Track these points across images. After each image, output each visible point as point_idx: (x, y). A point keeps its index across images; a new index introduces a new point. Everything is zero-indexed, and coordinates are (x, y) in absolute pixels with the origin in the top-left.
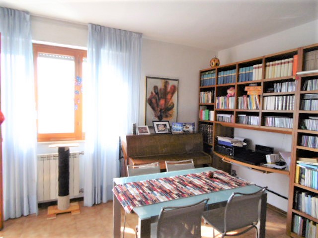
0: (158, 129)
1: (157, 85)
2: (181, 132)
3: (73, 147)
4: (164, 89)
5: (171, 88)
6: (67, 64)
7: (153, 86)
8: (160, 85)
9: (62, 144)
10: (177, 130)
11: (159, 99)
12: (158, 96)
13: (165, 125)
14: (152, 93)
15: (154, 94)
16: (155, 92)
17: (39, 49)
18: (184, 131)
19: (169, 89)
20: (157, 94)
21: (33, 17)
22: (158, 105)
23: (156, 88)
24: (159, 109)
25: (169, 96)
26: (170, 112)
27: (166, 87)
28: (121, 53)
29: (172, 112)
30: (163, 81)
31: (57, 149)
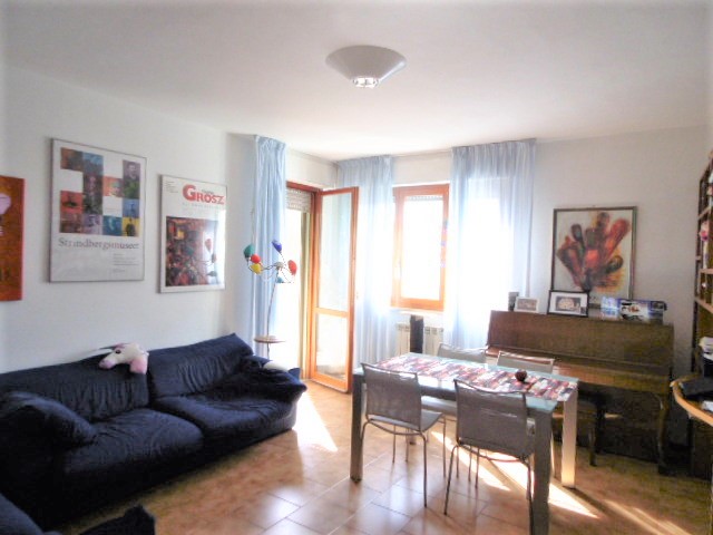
0: (557, 304)
1: (579, 222)
2: (615, 317)
3: (430, 319)
4: (596, 230)
5: (615, 226)
6: (434, 204)
7: (570, 226)
8: (587, 221)
9: (418, 313)
10: (609, 313)
11: (585, 249)
12: (582, 243)
13: (577, 301)
14: (567, 239)
15: (572, 239)
16: (575, 237)
17: (400, 194)
18: (624, 316)
19: (609, 228)
20: (579, 239)
21: (394, 159)
22: (580, 262)
23: (576, 228)
24: (584, 270)
25: (609, 243)
26: (613, 276)
27: (600, 224)
28: (498, 178)
29: (618, 277)
30: (594, 214)
31: (409, 318)
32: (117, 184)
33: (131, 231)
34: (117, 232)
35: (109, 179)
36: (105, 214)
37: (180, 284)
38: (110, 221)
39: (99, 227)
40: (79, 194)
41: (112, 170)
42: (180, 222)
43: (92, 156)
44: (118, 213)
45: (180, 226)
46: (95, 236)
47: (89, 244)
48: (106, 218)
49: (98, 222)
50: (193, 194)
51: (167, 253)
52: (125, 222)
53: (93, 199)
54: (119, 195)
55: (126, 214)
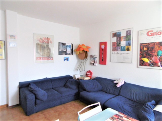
32: (124, 38)
33: (128, 49)
34: (124, 50)
35: (122, 37)
36: (121, 46)
37: (145, 66)
38: (122, 47)
39: (120, 49)
40: (116, 42)
41: (123, 34)
42: (145, 44)
43: (118, 32)
44: (125, 45)
45: (145, 46)
46: (119, 52)
47: (117, 53)
48: (121, 47)
49: (119, 48)
50: (152, 34)
51: (140, 55)
52: (126, 47)
53: (118, 43)
54: (125, 41)
55: (126, 45)
